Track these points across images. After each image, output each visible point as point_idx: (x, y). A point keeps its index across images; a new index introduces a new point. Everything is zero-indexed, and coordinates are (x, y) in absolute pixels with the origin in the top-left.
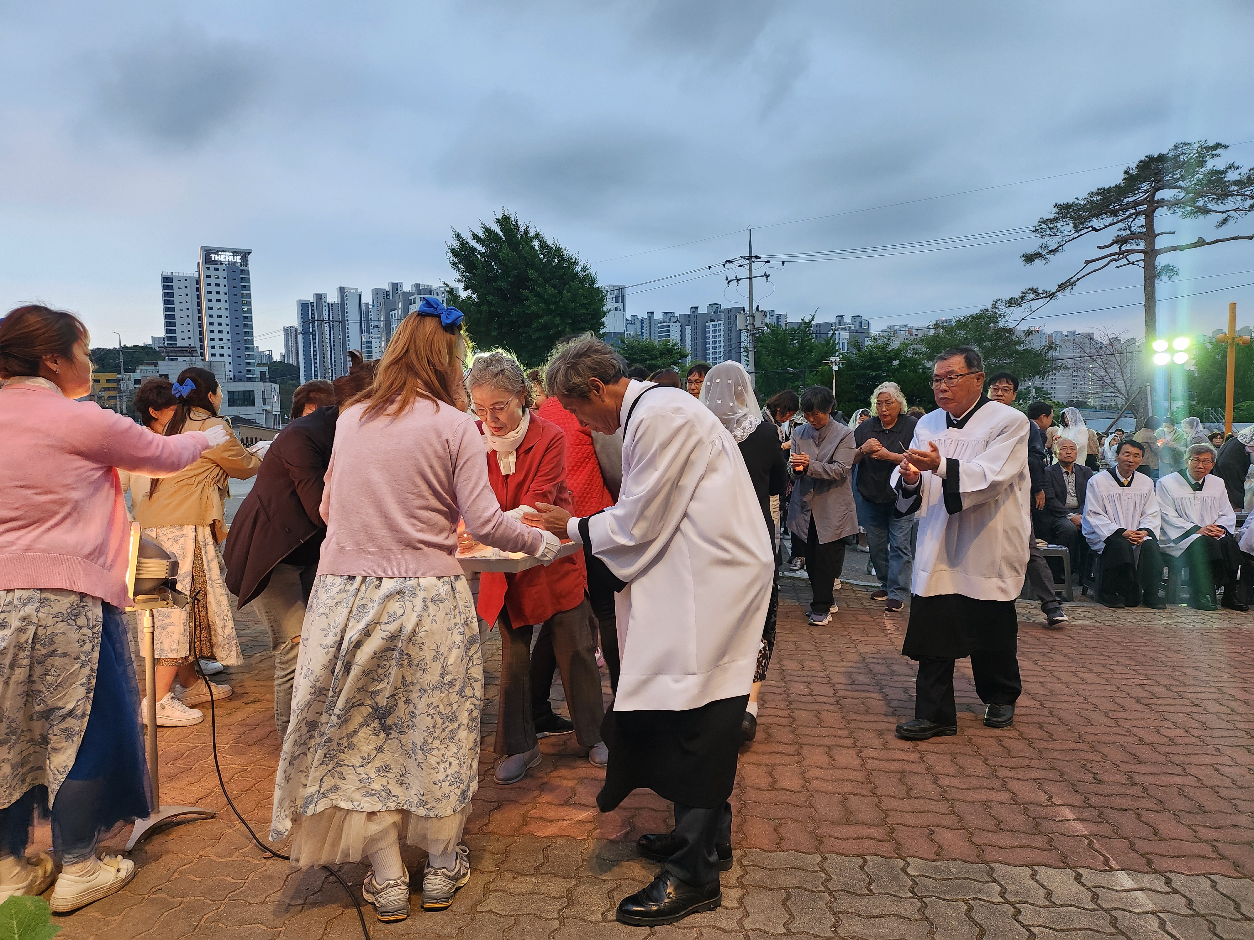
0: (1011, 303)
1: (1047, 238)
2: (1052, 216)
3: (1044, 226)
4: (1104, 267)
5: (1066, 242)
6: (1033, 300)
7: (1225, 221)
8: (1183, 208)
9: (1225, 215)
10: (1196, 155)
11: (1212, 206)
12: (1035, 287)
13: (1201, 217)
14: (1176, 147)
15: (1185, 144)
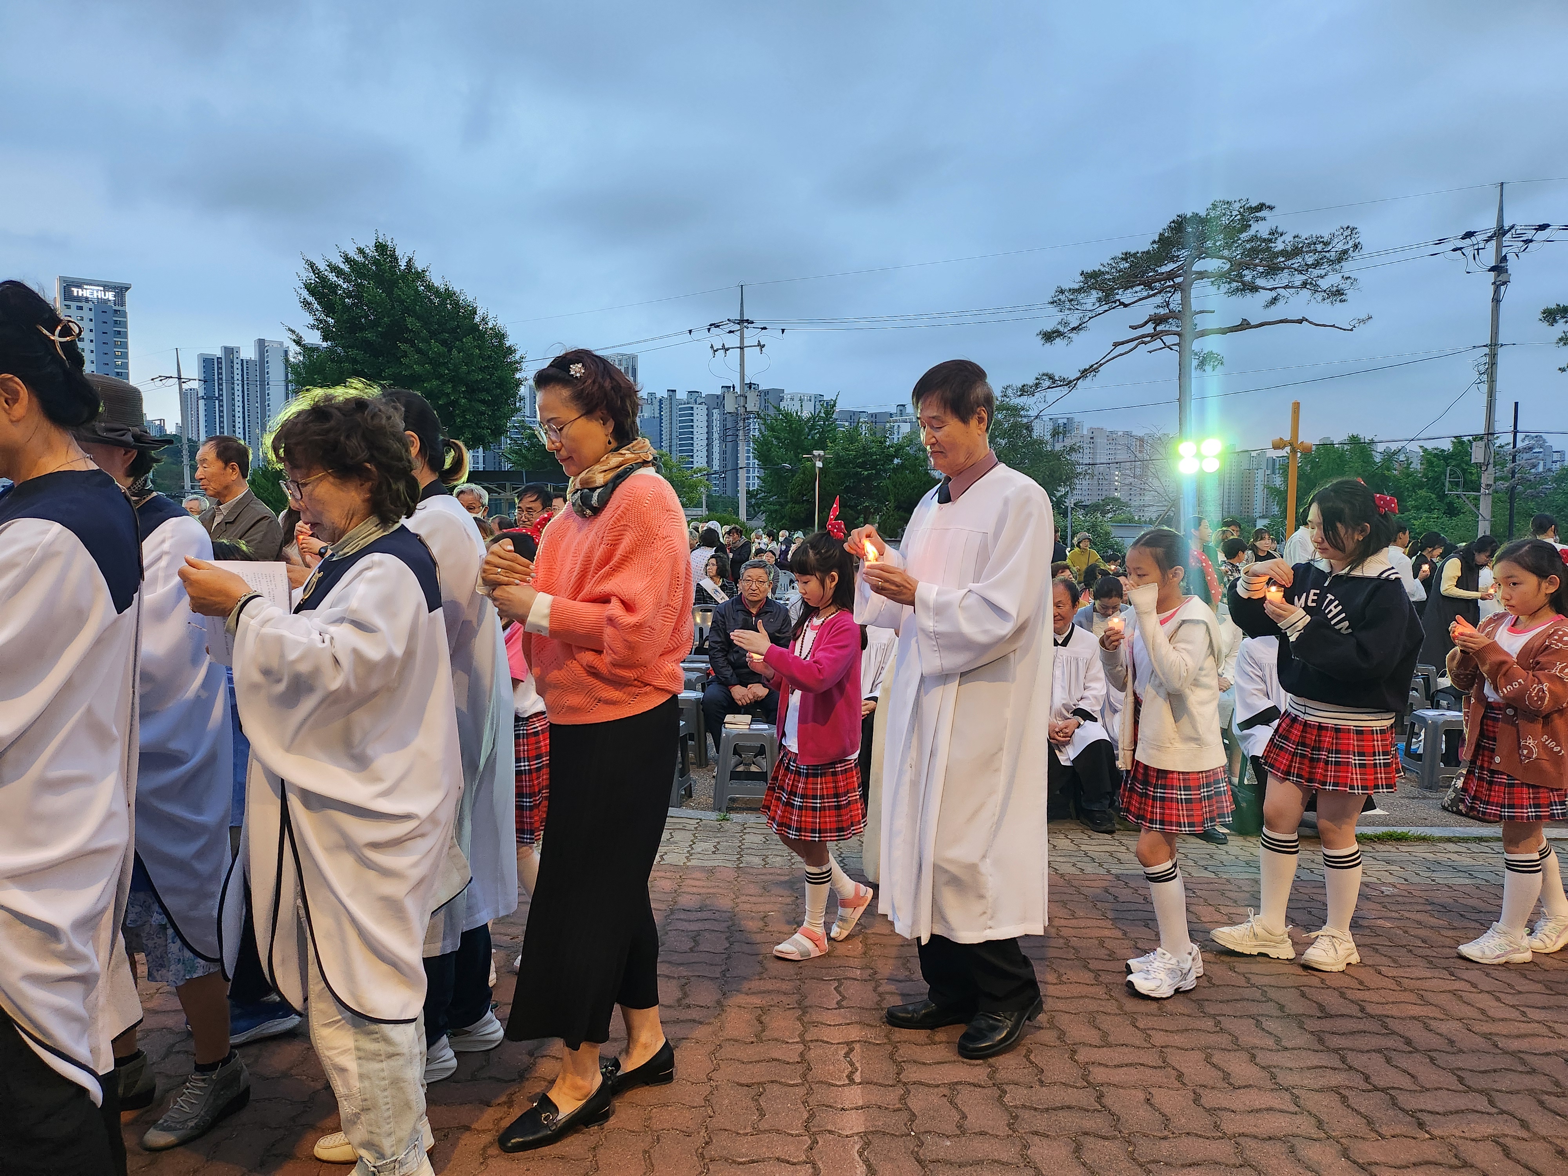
0: (1024, 391)
1: (1067, 312)
2: (1076, 286)
3: (1063, 297)
4: (1131, 350)
5: (1090, 318)
6: (1049, 388)
7: (1274, 300)
8: (1229, 283)
9: (1274, 294)
10: (1239, 217)
11: (1260, 282)
12: (1050, 372)
13: (1249, 295)
14: (1214, 206)
15: (1224, 203)
